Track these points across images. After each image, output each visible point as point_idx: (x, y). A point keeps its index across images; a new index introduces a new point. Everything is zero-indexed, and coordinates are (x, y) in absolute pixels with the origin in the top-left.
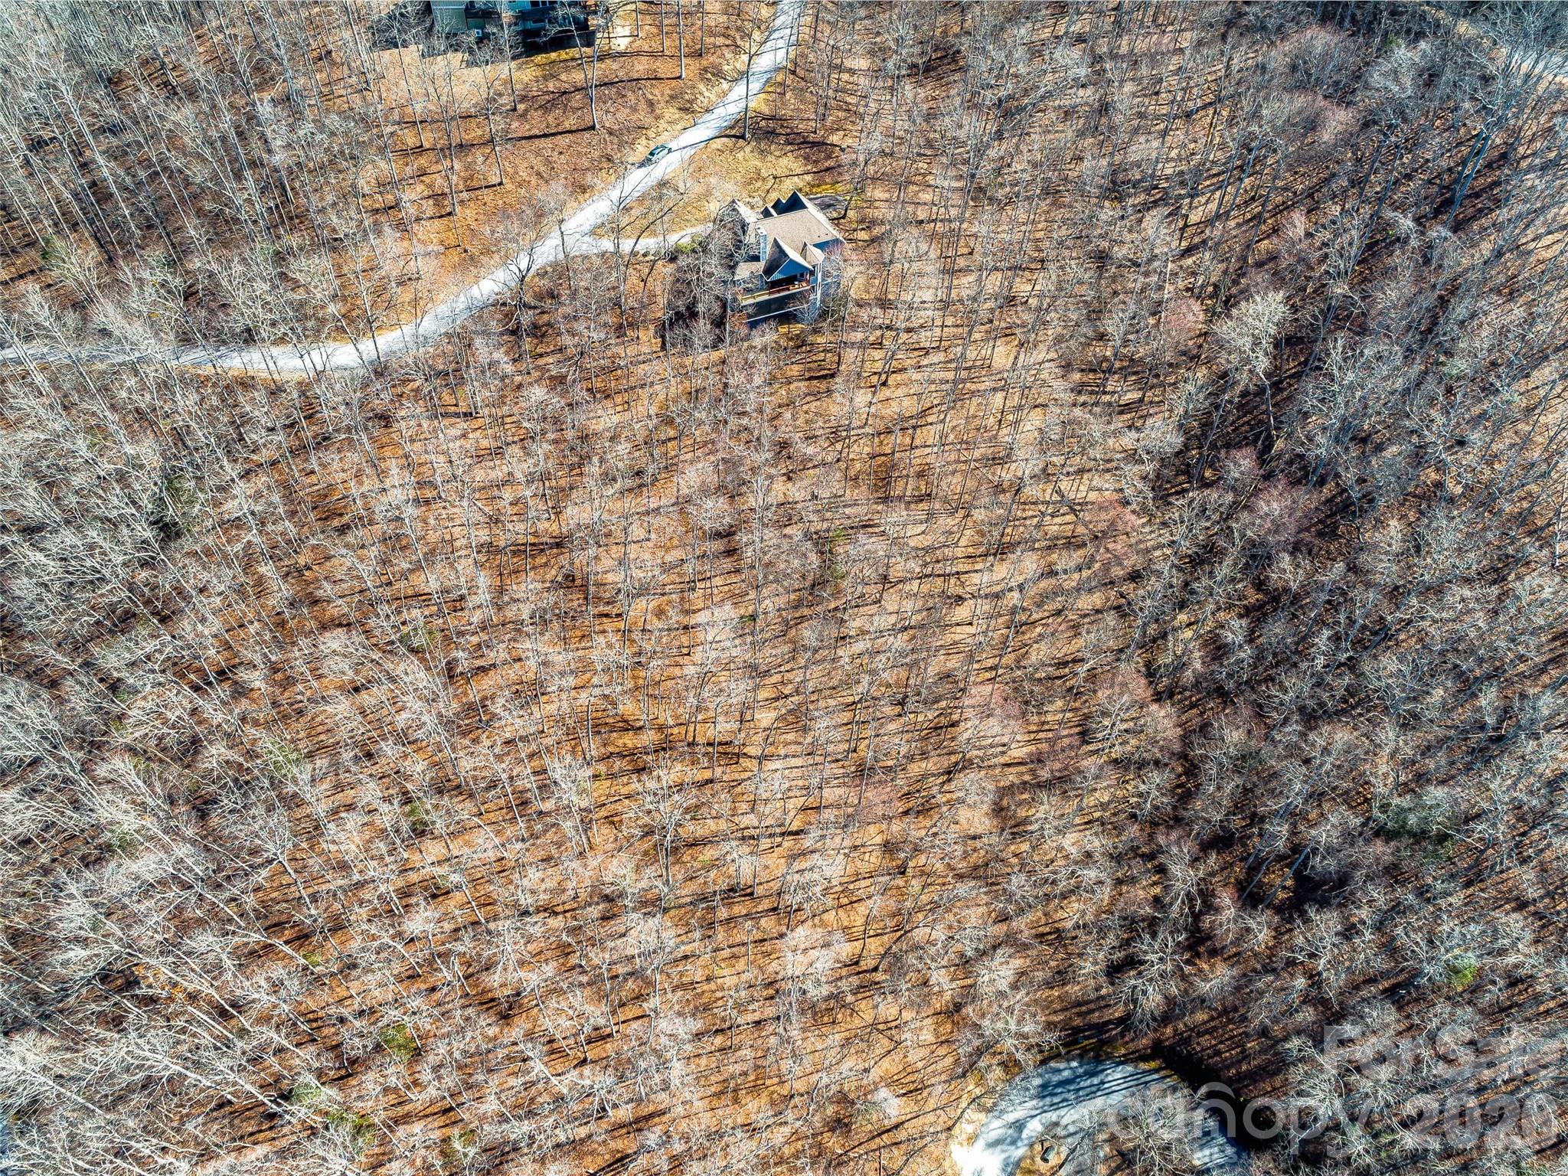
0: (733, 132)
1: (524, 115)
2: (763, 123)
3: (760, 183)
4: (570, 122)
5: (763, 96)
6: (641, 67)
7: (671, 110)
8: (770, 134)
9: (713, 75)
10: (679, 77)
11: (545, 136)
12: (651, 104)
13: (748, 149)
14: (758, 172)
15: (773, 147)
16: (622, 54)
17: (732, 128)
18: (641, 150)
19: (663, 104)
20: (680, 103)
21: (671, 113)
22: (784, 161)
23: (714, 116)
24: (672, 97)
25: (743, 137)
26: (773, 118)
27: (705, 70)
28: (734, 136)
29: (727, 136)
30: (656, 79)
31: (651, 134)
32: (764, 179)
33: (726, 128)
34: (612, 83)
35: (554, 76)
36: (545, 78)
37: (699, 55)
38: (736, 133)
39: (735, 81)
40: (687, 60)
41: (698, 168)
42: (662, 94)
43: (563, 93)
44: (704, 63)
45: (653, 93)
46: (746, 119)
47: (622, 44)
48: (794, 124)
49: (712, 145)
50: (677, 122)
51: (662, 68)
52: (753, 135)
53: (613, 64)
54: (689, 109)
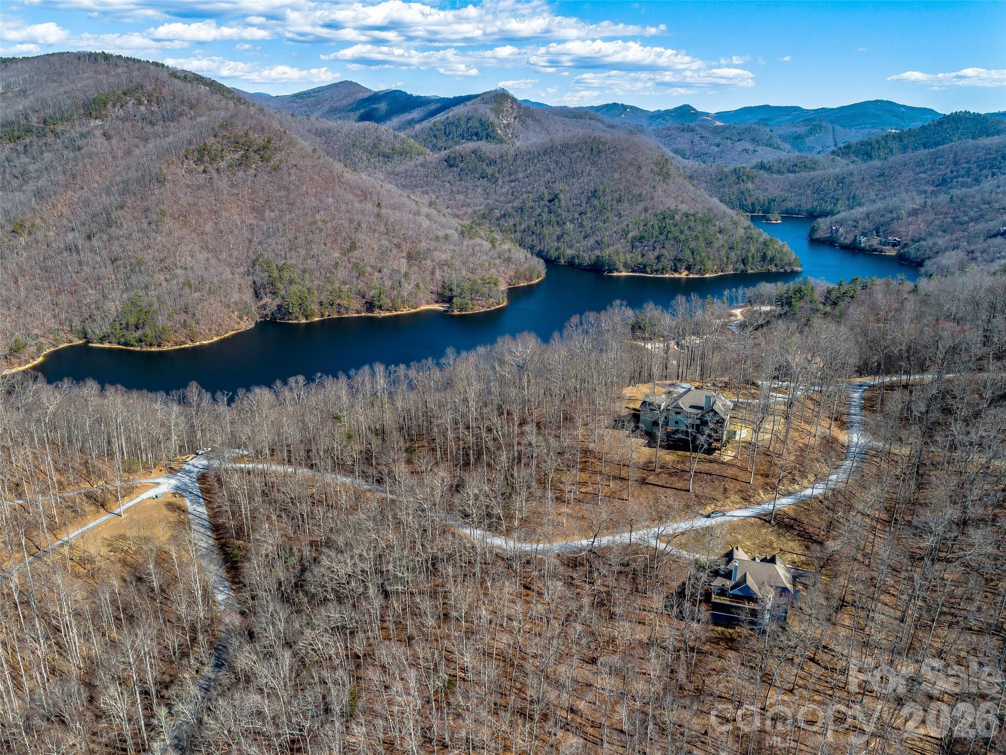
0: (765, 517)
1: (658, 475)
2: (786, 520)
3: (769, 550)
4: (679, 485)
5: (794, 506)
6: (730, 472)
7: (736, 496)
8: (789, 527)
9: (771, 488)
10: (749, 482)
11: (663, 487)
12: (725, 490)
13: (770, 529)
14: (771, 543)
15: (787, 534)
16: (723, 463)
17: (765, 515)
18: (709, 509)
19: (732, 492)
20: (745, 495)
21: (736, 498)
22: (791, 544)
23: (759, 508)
24: (740, 490)
25: (769, 522)
26: (795, 520)
27: (767, 484)
28: (764, 520)
29: (760, 519)
30: (735, 479)
31: (719, 504)
32: (773, 548)
33: (762, 515)
34: (711, 474)
35: (683, 463)
36: (678, 462)
37: (767, 476)
38: (766, 519)
39: (784, 495)
40: (758, 476)
41: (733, 528)
42: (735, 488)
43: (683, 471)
44: (768, 480)
45: (730, 485)
46: (776, 514)
47: (727, 459)
48: (807, 527)
49: (749, 520)
50: (737, 503)
51: (742, 476)
52: (777, 524)
53: (716, 466)
54: (747, 499)
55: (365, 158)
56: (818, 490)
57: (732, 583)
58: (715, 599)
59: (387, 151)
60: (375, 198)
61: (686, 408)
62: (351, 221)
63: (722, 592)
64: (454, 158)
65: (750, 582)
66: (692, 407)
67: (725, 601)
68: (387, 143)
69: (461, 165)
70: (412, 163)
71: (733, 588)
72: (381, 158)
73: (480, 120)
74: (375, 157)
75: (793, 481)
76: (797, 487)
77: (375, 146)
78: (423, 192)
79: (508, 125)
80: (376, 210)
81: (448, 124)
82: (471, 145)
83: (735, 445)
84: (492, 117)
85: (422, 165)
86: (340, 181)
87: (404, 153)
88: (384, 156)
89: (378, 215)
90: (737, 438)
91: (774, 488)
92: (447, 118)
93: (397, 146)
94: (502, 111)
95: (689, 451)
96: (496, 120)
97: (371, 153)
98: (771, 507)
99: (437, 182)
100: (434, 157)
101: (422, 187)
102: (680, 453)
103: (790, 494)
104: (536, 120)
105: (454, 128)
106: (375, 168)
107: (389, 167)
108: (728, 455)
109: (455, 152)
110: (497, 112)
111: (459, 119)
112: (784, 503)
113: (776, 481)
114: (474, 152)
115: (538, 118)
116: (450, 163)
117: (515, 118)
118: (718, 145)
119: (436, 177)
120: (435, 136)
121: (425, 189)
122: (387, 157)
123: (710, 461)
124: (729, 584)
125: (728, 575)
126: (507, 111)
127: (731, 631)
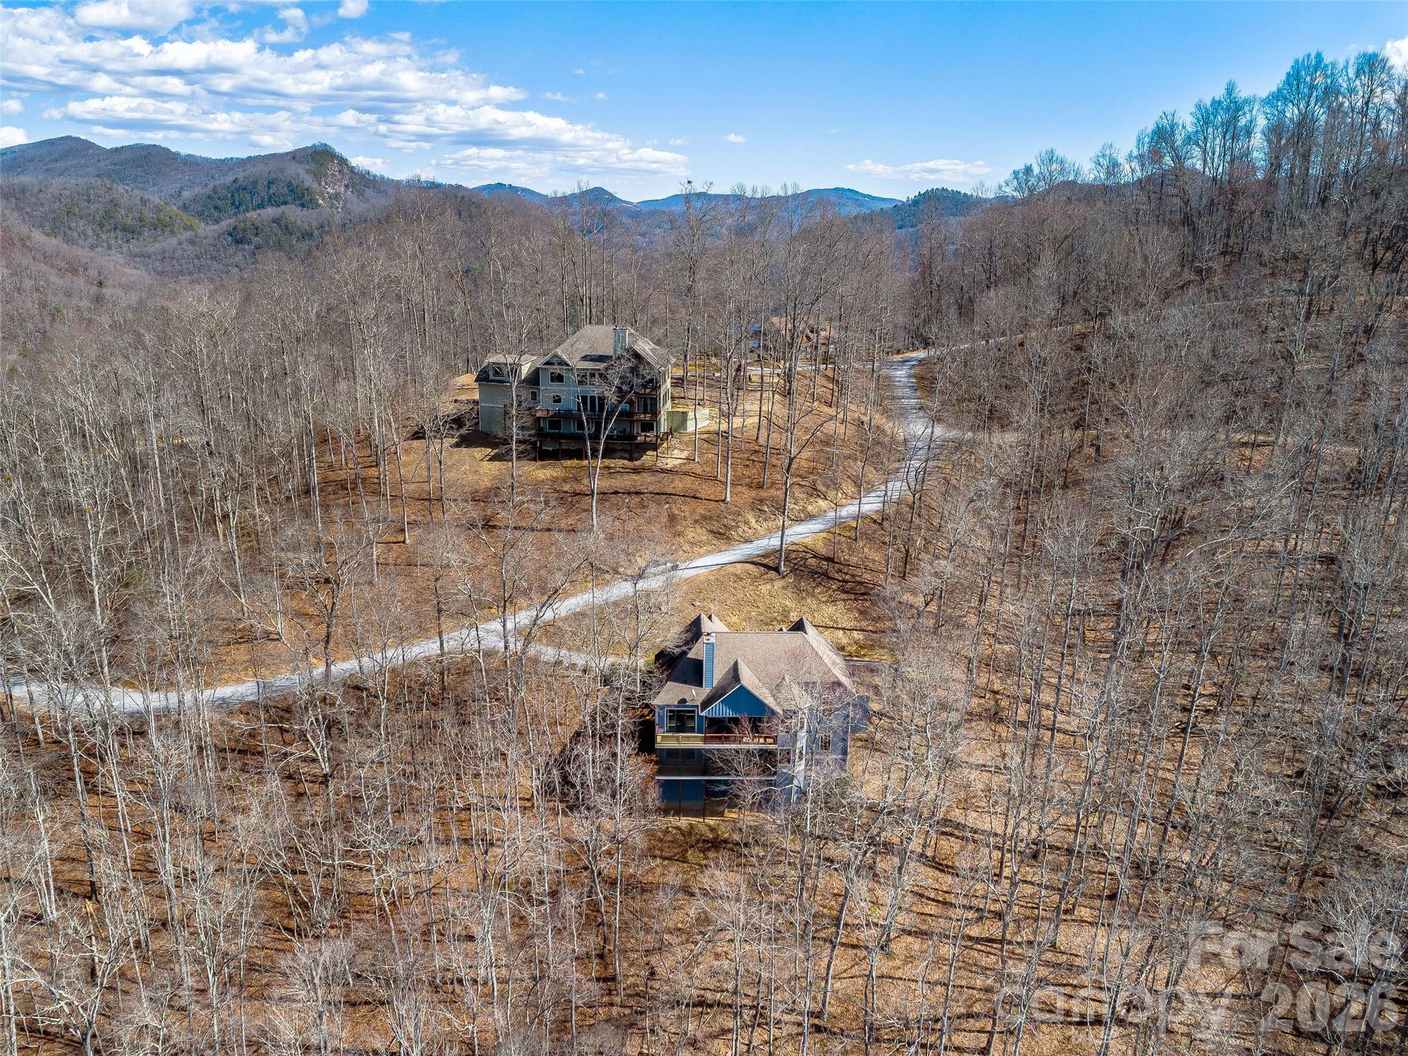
0: (765, 561)
1: (518, 507)
2: (812, 561)
4: (569, 520)
5: (824, 535)
6: (679, 484)
7: (699, 530)
8: (820, 576)
9: (771, 508)
10: (723, 501)
11: (532, 529)
12: (672, 518)
13: (779, 584)
14: (787, 613)
15: (818, 590)
16: (663, 471)
17: (765, 556)
18: (639, 561)
19: (689, 521)
20: (715, 526)
21: (701, 534)
22: (830, 610)
23: (751, 546)
24: (704, 518)
25: (777, 569)
26: (830, 560)
27: (761, 501)
28: (765, 566)
29: (753, 563)
30: (694, 497)
31: (661, 548)
33: (758, 556)
34: (638, 493)
35: (577, 480)
36: (565, 480)
37: (760, 486)
38: (768, 565)
39: (799, 520)
40: (739, 489)
41: (698, 589)
42: (693, 512)
43: (576, 494)
44: (763, 494)
45: (683, 509)
46: (789, 552)
47: (671, 463)
48: (858, 572)
49: (731, 569)
50: (700, 544)
51: (706, 490)
52: (793, 570)
53: (647, 478)
54: (722, 536)
55: (90, 232)
56: (871, 505)
57: (705, 691)
58: (665, 740)
59: (129, 221)
60: (93, 273)
61: (577, 363)
62: (43, 305)
63: (681, 719)
64: (244, 230)
65: (748, 679)
66: (585, 358)
67: (691, 741)
68: (129, 210)
69: (256, 240)
70: (174, 241)
71: (706, 704)
72: (120, 234)
73: (290, 185)
74: (109, 231)
75: (814, 492)
76: (822, 504)
77: (108, 215)
78: (192, 282)
79: (337, 196)
80: (94, 289)
81: (237, 190)
82: (270, 212)
83: (686, 439)
84: (309, 181)
85: (191, 242)
86: (24, 245)
87: (161, 226)
88: (124, 229)
89: (98, 299)
90: (690, 427)
91: (781, 509)
92: (235, 181)
93: (148, 215)
94: (325, 175)
95: (586, 458)
96: (315, 185)
97: (101, 225)
98: (775, 542)
99: (216, 265)
100: (207, 230)
101: (191, 274)
102: (569, 463)
103: (811, 517)
104: (379, 192)
105: (247, 196)
106: (109, 248)
107: (134, 246)
108: (673, 456)
109: (244, 221)
110: (317, 176)
111: (255, 183)
112: (803, 534)
113: (780, 494)
114: (276, 221)
115: (382, 189)
116: (238, 237)
117: (347, 186)
118: (643, 235)
119: (213, 258)
120: (216, 208)
121: (196, 276)
122: (131, 232)
123: (636, 471)
124: (695, 695)
125: (694, 673)
126: (333, 175)
127: (711, 821)
